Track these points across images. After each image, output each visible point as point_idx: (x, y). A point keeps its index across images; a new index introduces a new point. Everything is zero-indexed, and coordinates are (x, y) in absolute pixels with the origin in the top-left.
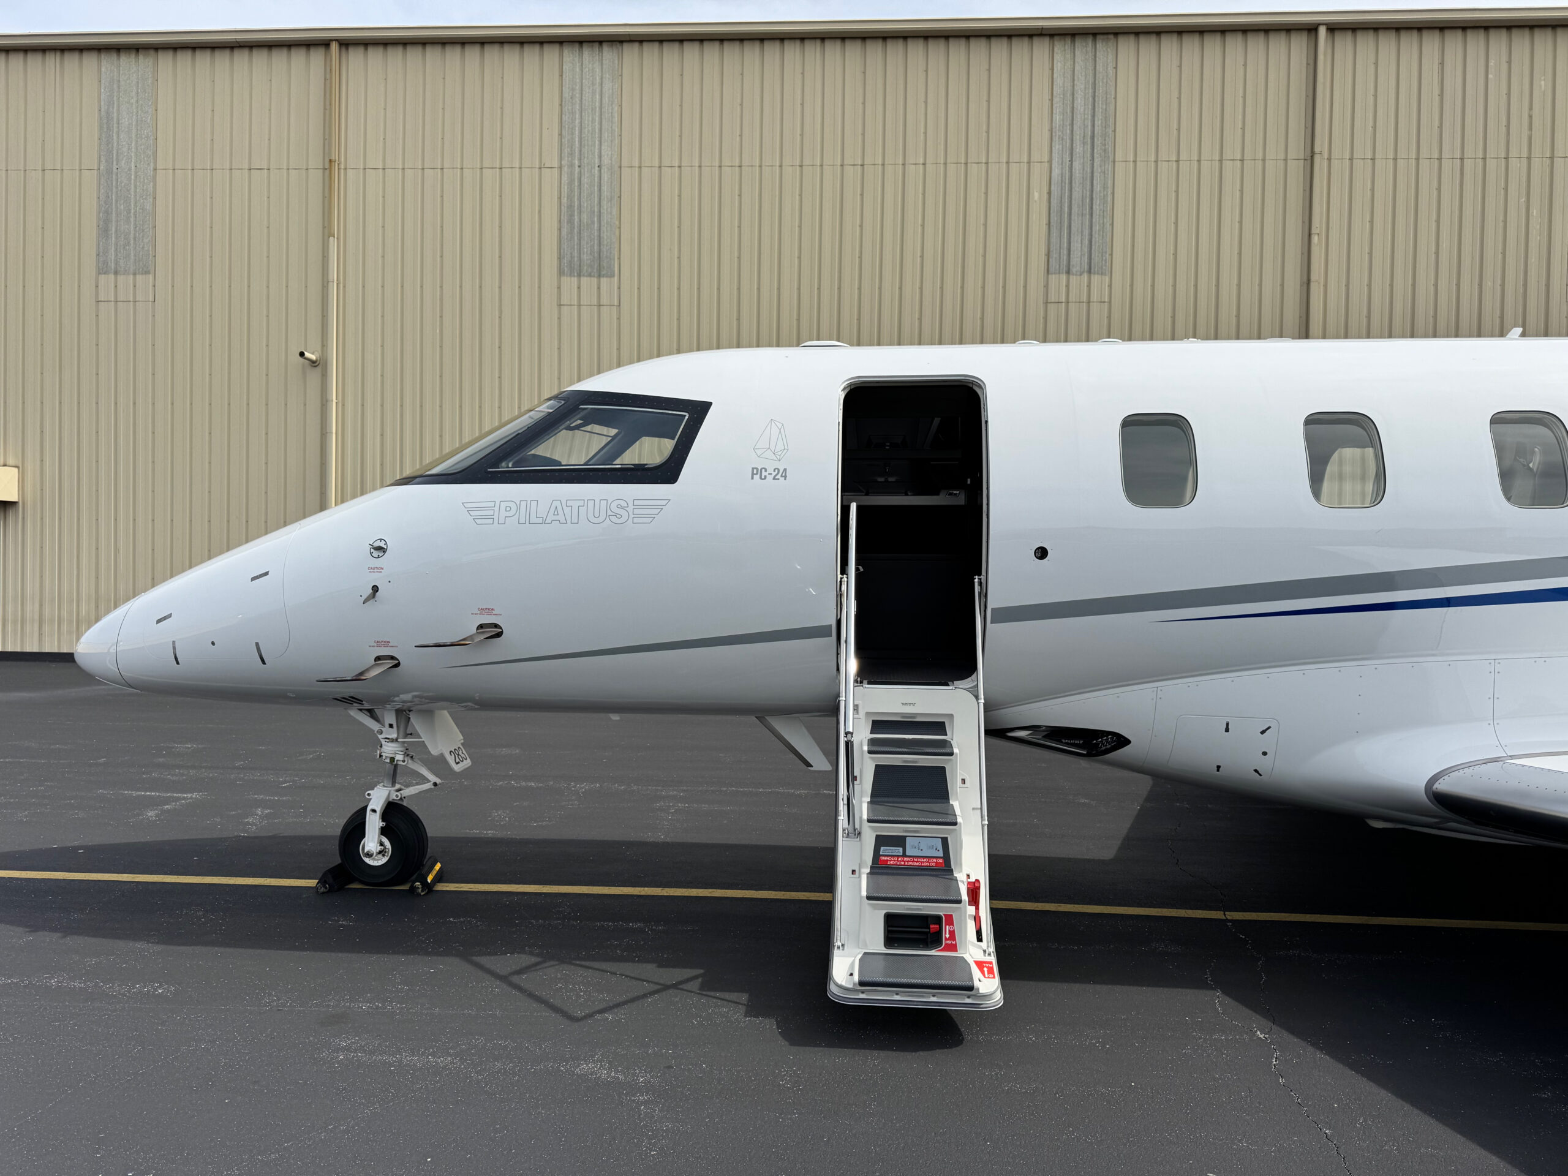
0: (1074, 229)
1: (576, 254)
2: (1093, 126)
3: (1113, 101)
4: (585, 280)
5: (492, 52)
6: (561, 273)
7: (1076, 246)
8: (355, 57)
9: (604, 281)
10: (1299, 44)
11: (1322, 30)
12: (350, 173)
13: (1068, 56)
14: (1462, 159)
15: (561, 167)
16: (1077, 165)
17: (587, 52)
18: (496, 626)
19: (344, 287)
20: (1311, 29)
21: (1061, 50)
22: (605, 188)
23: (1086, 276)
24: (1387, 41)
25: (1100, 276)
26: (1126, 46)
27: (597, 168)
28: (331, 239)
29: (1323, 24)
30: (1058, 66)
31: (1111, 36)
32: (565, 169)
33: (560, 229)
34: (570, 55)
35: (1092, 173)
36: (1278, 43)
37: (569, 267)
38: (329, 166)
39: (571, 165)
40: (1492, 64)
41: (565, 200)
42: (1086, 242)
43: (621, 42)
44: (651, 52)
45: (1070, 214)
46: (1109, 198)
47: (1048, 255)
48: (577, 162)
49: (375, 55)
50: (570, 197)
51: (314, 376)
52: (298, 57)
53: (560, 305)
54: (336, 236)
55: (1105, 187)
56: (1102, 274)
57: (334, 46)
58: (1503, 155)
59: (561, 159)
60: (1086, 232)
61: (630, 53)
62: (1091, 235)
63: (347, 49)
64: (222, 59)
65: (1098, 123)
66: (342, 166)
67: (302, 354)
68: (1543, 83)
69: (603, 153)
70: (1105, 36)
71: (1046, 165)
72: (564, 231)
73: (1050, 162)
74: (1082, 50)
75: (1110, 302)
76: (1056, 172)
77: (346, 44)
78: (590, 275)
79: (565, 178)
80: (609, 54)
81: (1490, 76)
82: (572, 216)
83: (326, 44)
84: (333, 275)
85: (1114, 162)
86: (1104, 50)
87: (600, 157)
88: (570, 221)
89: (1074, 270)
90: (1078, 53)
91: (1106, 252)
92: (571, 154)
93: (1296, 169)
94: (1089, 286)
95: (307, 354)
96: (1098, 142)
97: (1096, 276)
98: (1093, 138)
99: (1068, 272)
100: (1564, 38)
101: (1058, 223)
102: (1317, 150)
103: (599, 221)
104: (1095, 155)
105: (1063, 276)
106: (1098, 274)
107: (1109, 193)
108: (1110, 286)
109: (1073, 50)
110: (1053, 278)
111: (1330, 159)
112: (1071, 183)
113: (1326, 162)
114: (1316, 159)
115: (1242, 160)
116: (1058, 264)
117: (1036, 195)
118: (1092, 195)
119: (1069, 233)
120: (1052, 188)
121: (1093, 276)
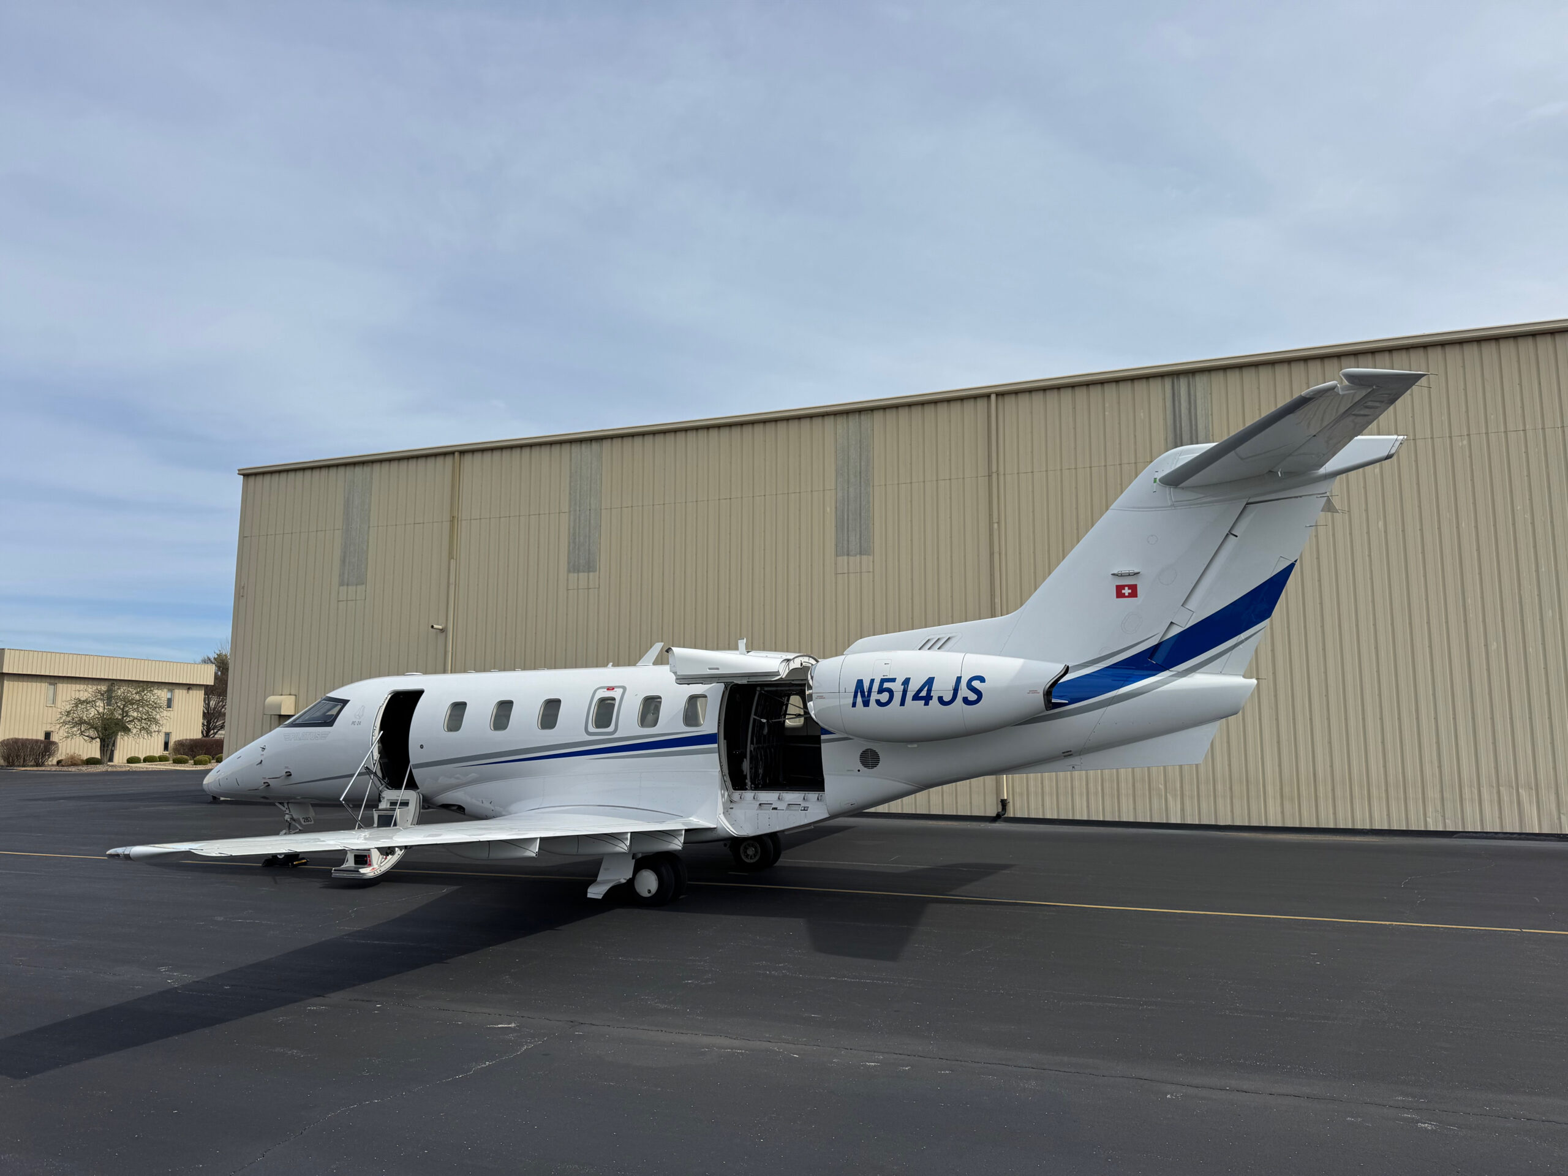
0: (850, 529)
1: (576, 560)
2: (861, 465)
3: (872, 449)
4: (581, 574)
5: (536, 450)
6: (569, 571)
7: (852, 538)
8: (468, 458)
9: (591, 574)
10: (981, 404)
11: (993, 397)
12: (463, 522)
13: (845, 426)
14: (1091, 467)
15: (570, 512)
16: (851, 490)
17: (584, 446)
18: (289, 772)
19: (459, 586)
20: (988, 396)
21: (841, 421)
22: (592, 521)
23: (858, 556)
24: (1038, 398)
26: (878, 415)
27: (588, 511)
28: (452, 560)
29: (993, 393)
30: (839, 431)
31: (870, 412)
32: (572, 512)
33: (569, 547)
34: (575, 448)
35: (861, 493)
36: (969, 406)
37: (574, 568)
38: (452, 519)
39: (575, 511)
40: (1107, 405)
41: (571, 530)
42: (858, 536)
43: (602, 439)
44: (617, 443)
45: (848, 519)
46: (872, 509)
47: (836, 545)
48: (578, 509)
49: (477, 457)
50: (574, 529)
51: (441, 637)
52: (439, 462)
53: (568, 590)
54: (455, 558)
55: (868, 502)
56: (868, 555)
57: (457, 454)
58: (1118, 462)
59: (570, 506)
60: (858, 530)
61: (606, 444)
62: (861, 531)
63: (464, 455)
64: (404, 465)
65: (864, 463)
66: (459, 519)
67: (432, 627)
68: (1142, 414)
69: (590, 501)
70: (866, 412)
71: (834, 491)
72: (571, 548)
73: (836, 489)
74: (853, 421)
75: (873, 572)
76: (840, 494)
77: (462, 453)
78: (584, 572)
79: (572, 517)
80: (595, 446)
81: (1107, 413)
82: (575, 539)
83: (453, 453)
84: (452, 580)
85: (874, 486)
86: (865, 420)
87: (590, 504)
88: (574, 542)
89: (852, 553)
90: (850, 423)
91: (870, 542)
92: (575, 504)
93: (983, 481)
94: (861, 563)
95: (435, 626)
96: (864, 474)
97: (865, 556)
98: (860, 473)
99: (848, 555)
100: (1156, 386)
101: (841, 525)
102: (994, 469)
103: (589, 541)
104: (862, 483)
105: (846, 558)
106: (866, 555)
107: (871, 506)
108: (873, 562)
109: (848, 422)
110: (840, 558)
111: (1004, 474)
112: (848, 501)
113: (1002, 478)
114: (994, 476)
115: (950, 479)
116: (842, 550)
117: (828, 509)
118: (860, 507)
119: (848, 531)
120: (838, 505)
121: (862, 556)
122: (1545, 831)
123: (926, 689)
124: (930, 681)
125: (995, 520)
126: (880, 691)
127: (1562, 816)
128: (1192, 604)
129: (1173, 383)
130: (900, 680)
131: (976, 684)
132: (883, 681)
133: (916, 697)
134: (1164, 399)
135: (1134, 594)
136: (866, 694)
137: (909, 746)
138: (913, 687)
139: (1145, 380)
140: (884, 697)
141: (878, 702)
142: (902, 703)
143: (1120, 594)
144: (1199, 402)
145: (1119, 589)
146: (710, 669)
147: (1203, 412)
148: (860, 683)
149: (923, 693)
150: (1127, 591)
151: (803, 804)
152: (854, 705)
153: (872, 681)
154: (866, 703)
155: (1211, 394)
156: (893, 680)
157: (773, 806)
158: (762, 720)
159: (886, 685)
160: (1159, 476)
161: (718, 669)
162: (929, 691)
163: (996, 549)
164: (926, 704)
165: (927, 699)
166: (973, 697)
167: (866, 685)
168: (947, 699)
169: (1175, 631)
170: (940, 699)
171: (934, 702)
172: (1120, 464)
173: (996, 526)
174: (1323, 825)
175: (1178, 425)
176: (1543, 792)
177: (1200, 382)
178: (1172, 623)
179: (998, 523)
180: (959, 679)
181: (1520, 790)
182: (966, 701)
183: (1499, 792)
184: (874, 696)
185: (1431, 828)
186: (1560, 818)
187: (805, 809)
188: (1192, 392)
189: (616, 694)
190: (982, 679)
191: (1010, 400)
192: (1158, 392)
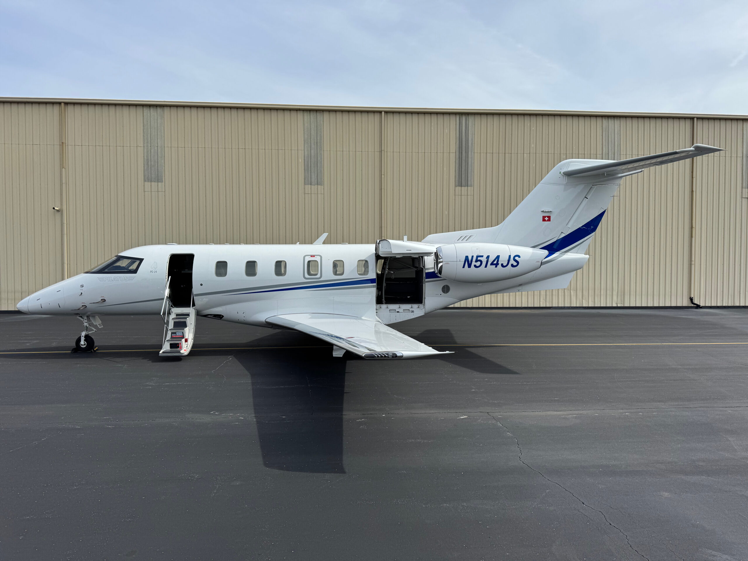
0: (312, 171)
1: (150, 175)
2: (317, 139)
3: (323, 132)
4: (153, 183)
5: (119, 108)
6: (145, 181)
7: (313, 176)
8: (70, 108)
9: (160, 184)
10: (377, 116)
11: (383, 113)
12: (70, 147)
13: (309, 117)
15: (144, 147)
16: (312, 151)
17: (152, 109)
18: (104, 299)
19: (68, 185)
20: (380, 112)
21: (306, 115)
22: (159, 154)
23: (316, 186)
24: (403, 116)
25: (320, 186)
26: (326, 115)
27: (156, 147)
28: (63, 169)
29: (383, 111)
30: (305, 120)
31: (322, 112)
32: (146, 147)
33: (144, 167)
34: (146, 110)
35: (317, 154)
36: (371, 116)
37: (148, 179)
38: (62, 144)
39: (147, 146)
40: (432, 124)
41: (145, 157)
42: (316, 175)
43: (164, 106)
44: (174, 110)
45: (311, 166)
46: (323, 162)
47: (305, 179)
48: (149, 145)
49: (77, 108)
50: (147, 156)
51: (58, 215)
52: (49, 108)
53: (144, 191)
54: (65, 168)
55: (321, 159)
56: (321, 185)
57: (63, 104)
58: (436, 152)
59: (144, 144)
60: (316, 172)
61: (167, 110)
62: (317, 173)
63: (67, 105)
64: (22, 107)
65: (318, 138)
66: (67, 144)
67: (54, 208)
68: (447, 130)
69: (158, 142)
70: (320, 112)
71: (303, 151)
72: (146, 168)
73: (304, 150)
74: (313, 115)
75: (324, 194)
76: (306, 153)
77: (66, 104)
78: (155, 182)
79: (145, 150)
80: (159, 110)
81: (432, 128)
82: (148, 162)
83: (60, 103)
84: (64, 181)
85: (324, 151)
86: (319, 115)
87: (157, 143)
88: (148, 164)
89: (313, 184)
90: (311, 116)
91: (322, 179)
92: (148, 142)
93: (377, 154)
94: (317, 189)
95: (56, 208)
96: (318, 144)
97: (319, 186)
98: (317, 143)
99: (311, 184)
100: (453, 117)
101: (307, 169)
102: (383, 149)
103: (158, 164)
104: (318, 149)
105: (310, 186)
106: (320, 185)
107: (323, 160)
108: (324, 189)
109: (310, 115)
110: (306, 186)
111: (387, 152)
112: (311, 157)
113: (386, 153)
114: (383, 152)
115: (362, 151)
116: (308, 182)
117: (300, 160)
118: (317, 161)
119: (311, 173)
120: (305, 158)
121: (318, 186)
122: (578, 306)
123: (496, 260)
124: (498, 257)
125: (383, 173)
126: (477, 261)
127: (583, 300)
128: (569, 226)
129: (460, 118)
130: (485, 256)
131: (517, 258)
132: (477, 257)
133: (492, 264)
134: (456, 125)
135: (549, 220)
136: (470, 262)
138: (491, 260)
139: (448, 115)
140: (478, 264)
141: (475, 266)
142: (486, 267)
143: (544, 220)
144: (470, 128)
145: (544, 217)
146: (407, 250)
147: (471, 133)
148: (467, 257)
149: (495, 262)
150: (547, 219)
151: (411, 310)
152: (464, 267)
153: (473, 257)
154: (469, 266)
155: (475, 125)
156: (482, 256)
157: (397, 311)
159: (479, 258)
160: (562, 171)
161: (410, 250)
162: (498, 261)
163: (383, 188)
164: (496, 267)
165: (497, 265)
166: (515, 264)
167: (470, 258)
168: (504, 265)
169: (563, 235)
170: (502, 265)
171: (498, 266)
173: (383, 176)
174: (505, 306)
175: (461, 137)
176: (578, 291)
177: (471, 119)
178: (562, 232)
179: (384, 175)
180: (510, 256)
181: (571, 291)
182: (512, 266)
183: (564, 292)
184: (474, 263)
185: (542, 306)
186: (582, 301)
187: (413, 312)
188: (467, 123)
189: (318, 259)
190: (519, 256)
191: (390, 116)
192: (454, 121)
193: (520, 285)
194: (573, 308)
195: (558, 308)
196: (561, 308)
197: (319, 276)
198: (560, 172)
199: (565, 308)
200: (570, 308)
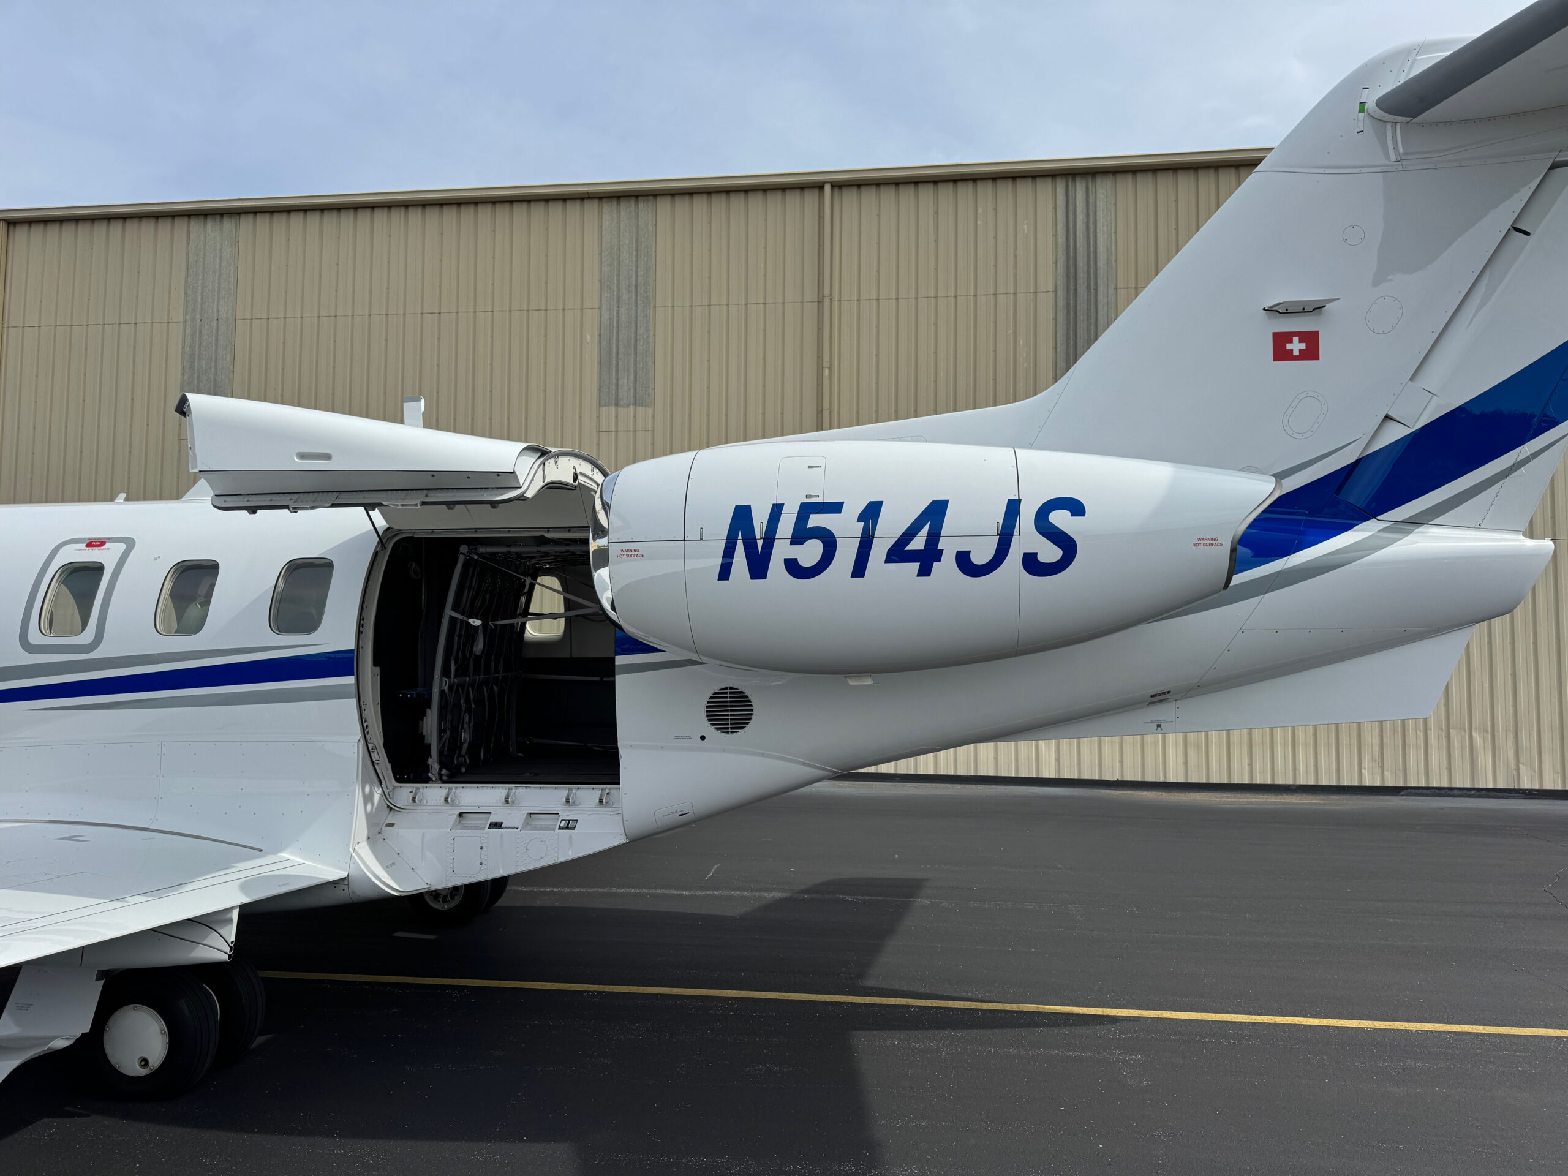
0: (621, 367)
2: (637, 276)
3: (654, 254)
5: (132, 226)
7: (623, 381)
8: (18, 232)
10: (811, 197)
11: (828, 188)
12: (12, 330)
13: (615, 215)
14: (956, 297)
15: (185, 322)
16: (623, 310)
17: (210, 223)
20: (819, 187)
21: (608, 209)
22: (221, 338)
23: (632, 407)
24: (888, 194)
25: (644, 408)
26: (664, 205)
27: (215, 321)
29: (828, 182)
30: (606, 224)
31: (651, 198)
32: (189, 322)
33: (183, 374)
34: (196, 226)
35: (637, 317)
36: (793, 198)
39: (194, 319)
40: (980, 211)
41: (187, 349)
42: (632, 378)
43: (239, 214)
44: (263, 221)
45: (617, 354)
46: (651, 340)
47: (600, 390)
48: (198, 317)
49: (37, 231)
50: (192, 347)
55: (647, 330)
56: (645, 406)
57: (2, 226)
58: (992, 291)
59: (186, 313)
60: (632, 370)
61: (246, 222)
62: (636, 372)
63: (15, 226)
65: (641, 273)
66: (5, 325)
68: (1025, 227)
69: (220, 308)
70: (646, 198)
71: (597, 311)
72: (186, 377)
73: (600, 308)
74: (627, 209)
75: (653, 431)
76: (606, 316)
77: (12, 223)
79: (188, 331)
80: (228, 224)
81: (980, 224)
82: (193, 363)
85: (655, 307)
86: (644, 208)
87: (218, 311)
88: (192, 369)
89: (622, 403)
90: (623, 213)
91: (649, 387)
92: (194, 310)
93: (811, 309)
94: (635, 414)
96: (641, 290)
97: (641, 408)
98: (636, 286)
99: (617, 405)
100: (1044, 187)
101: (607, 362)
102: (827, 292)
103: (216, 366)
104: (639, 302)
105: (613, 409)
106: (642, 406)
107: (651, 334)
108: (653, 416)
109: (619, 212)
110: (604, 410)
111: (840, 301)
112: (618, 327)
113: (836, 305)
114: (827, 301)
115: (765, 304)
116: (609, 397)
117: (589, 338)
118: (636, 337)
119: (617, 371)
120: (602, 331)
121: (638, 408)
122: (1501, 785)
123: (925, 531)
124: (936, 511)
125: (826, 364)
126: (799, 537)
128: (1433, 377)
129: (1067, 187)
130: (854, 508)
131: (1060, 519)
132: (807, 510)
133: (898, 553)
134: (1055, 208)
135: (1311, 352)
136: (760, 543)
137: (852, 683)
138: (889, 528)
139: (1030, 180)
140: (810, 553)
141: (793, 568)
142: (859, 570)
143: (1281, 353)
144: (1100, 214)
145: (1280, 342)
146: (302, 456)
147: (1105, 228)
148: (742, 515)
149: (918, 544)
150: (1296, 346)
151: (567, 813)
152: (725, 573)
153: (777, 510)
154: (758, 568)
155: (1115, 204)
156: (835, 508)
157: (494, 819)
158: (471, 621)
159: (816, 520)
160: (1371, 98)
162: (934, 537)
163: (826, 405)
164: (924, 571)
165: (928, 559)
166: (1050, 553)
167: (760, 520)
168: (980, 558)
169: (1394, 434)
170: (964, 561)
171: (946, 567)
172: (995, 295)
173: (826, 372)
174: (1236, 780)
175: (1072, 244)
176: (1500, 735)
177: (1103, 189)
178: (1387, 417)
179: (830, 368)
180: (1013, 508)
181: (1474, 734)
182: (1032, 564)
183: (1448, 736)
184: (782, 550)
185: (1367, 783)
187: (569, 825)
188: (1091, 200)
189: (107, 557)
190: (1076, 508)
191: (850, 197)
192: (1047, 195)
193: (1160, 697)
194: (1484, 792)
195: (1425, 791)
196: (1437, 791)
197: (87, 637)
198: (1363, 104)
199: (1451, 793)
200: (1473, 792)
